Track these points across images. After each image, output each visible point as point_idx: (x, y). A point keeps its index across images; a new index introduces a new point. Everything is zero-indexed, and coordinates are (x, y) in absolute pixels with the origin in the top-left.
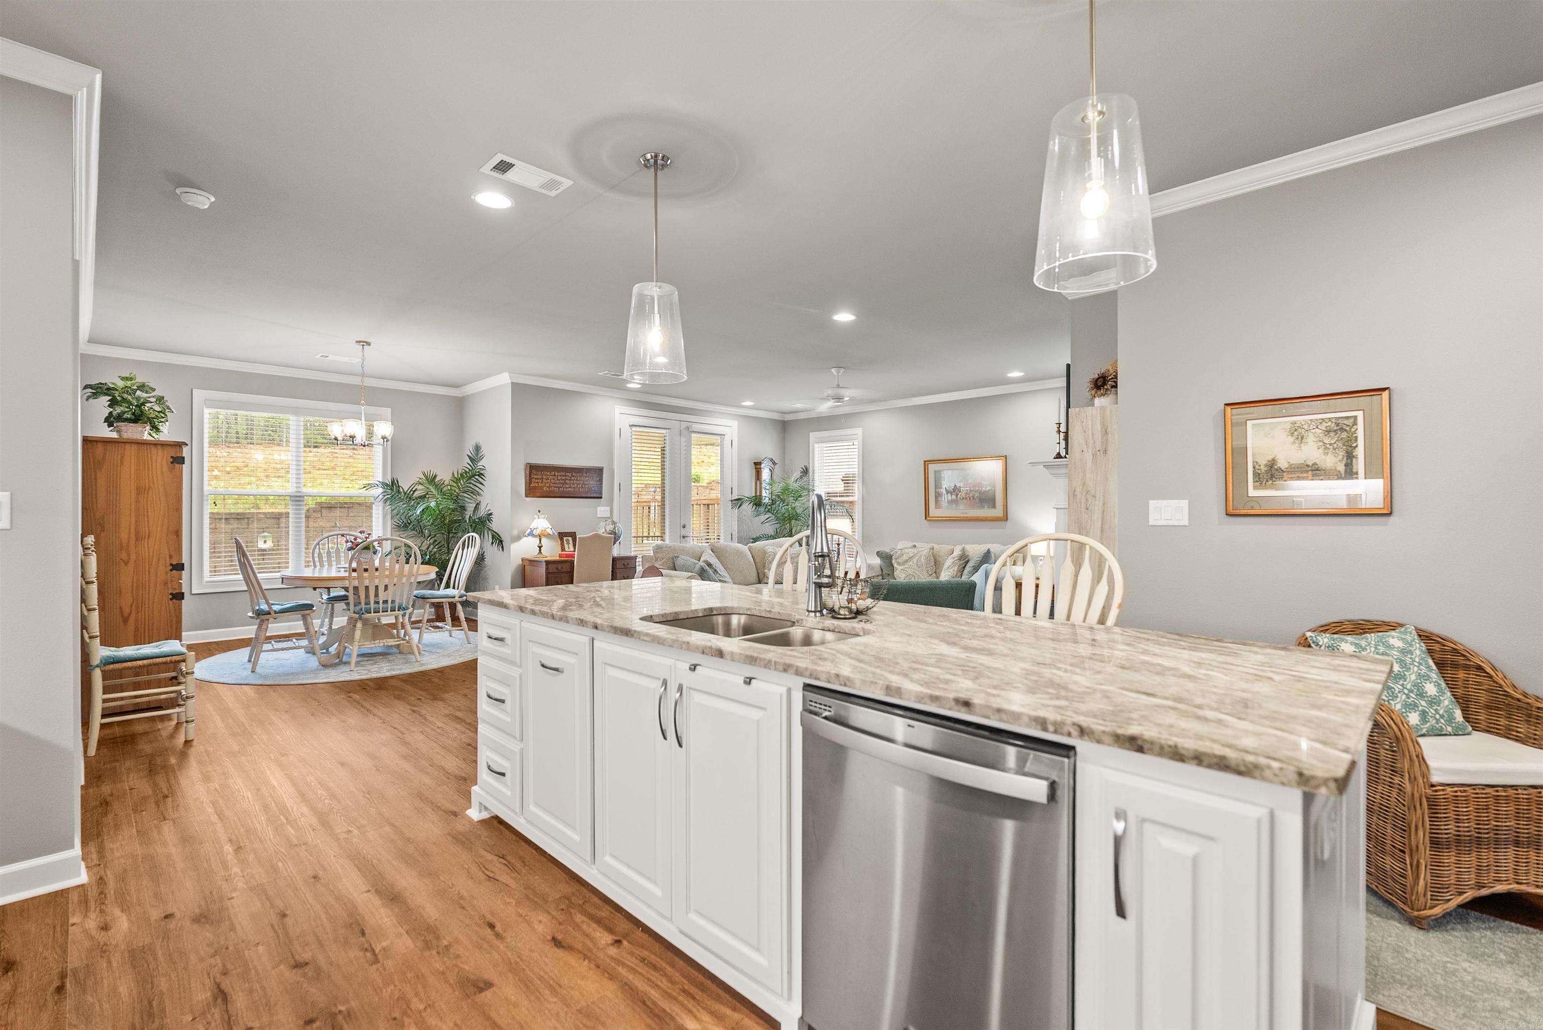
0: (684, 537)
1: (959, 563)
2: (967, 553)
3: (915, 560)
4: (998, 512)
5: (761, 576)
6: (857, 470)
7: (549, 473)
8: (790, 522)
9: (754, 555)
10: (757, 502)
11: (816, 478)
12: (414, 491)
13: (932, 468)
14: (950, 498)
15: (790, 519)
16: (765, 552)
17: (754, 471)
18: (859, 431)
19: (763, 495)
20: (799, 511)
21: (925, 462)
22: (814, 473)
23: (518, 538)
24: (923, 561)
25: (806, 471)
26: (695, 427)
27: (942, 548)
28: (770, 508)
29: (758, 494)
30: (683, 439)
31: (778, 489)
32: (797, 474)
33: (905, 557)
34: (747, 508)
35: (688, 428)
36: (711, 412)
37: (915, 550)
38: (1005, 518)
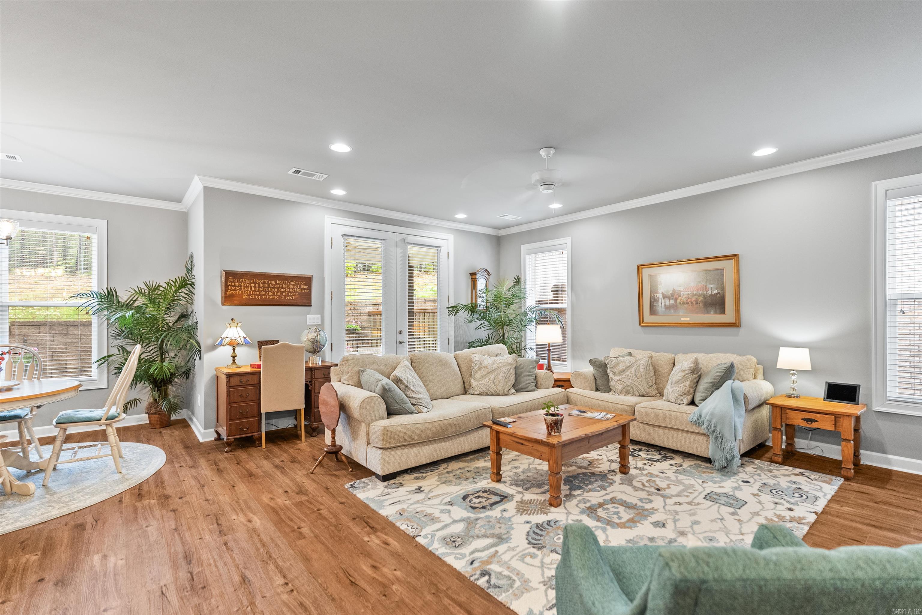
0: (400, 343)
1: (691, 377)
2: (700, 366)
3: (633, 370)
4: (729, 317)
5: (467, 386)
6: (566, 281)
7: (249, 281)
8: (502, 328)
9: (460, 363)
10: (472, 308)
11: (528, 287)
12: (135, 301)
13: (646, 272)
14: (667, 303)
15: (502, 326)
16: (471, 361)
17: (470, 281)
18: (568, 240)
19: (479, 302)
20: (512, 317)
21: (639, 266)
22: (525, 283)
23: (214, 347)
24: (642, 370)
25: (518, 281)
26: (410, 239)
27: (663, 358)
28: (483, 315)
29: (474, 302)
30: (399, 250)
31: (491, 296)
32: (509, 283)
33: (621, 367)
34: (463, 314)
35: (404, 240)
36: (427, 225)
37: (632, 359)
38: (736, 324)
